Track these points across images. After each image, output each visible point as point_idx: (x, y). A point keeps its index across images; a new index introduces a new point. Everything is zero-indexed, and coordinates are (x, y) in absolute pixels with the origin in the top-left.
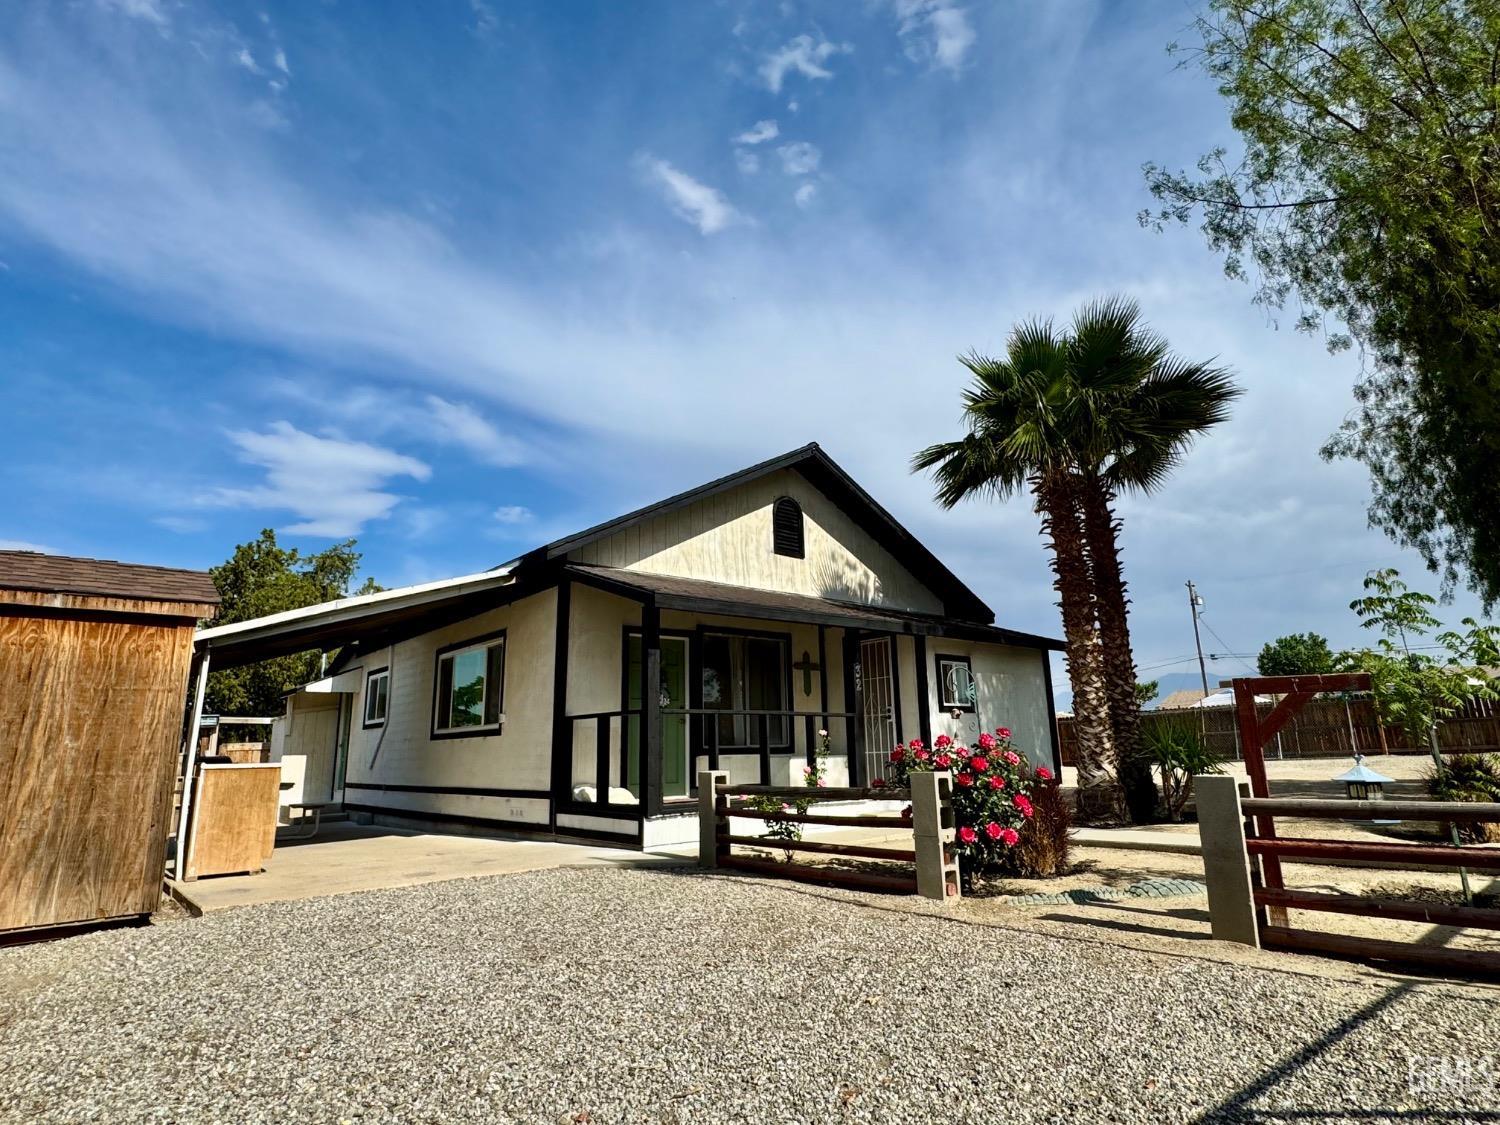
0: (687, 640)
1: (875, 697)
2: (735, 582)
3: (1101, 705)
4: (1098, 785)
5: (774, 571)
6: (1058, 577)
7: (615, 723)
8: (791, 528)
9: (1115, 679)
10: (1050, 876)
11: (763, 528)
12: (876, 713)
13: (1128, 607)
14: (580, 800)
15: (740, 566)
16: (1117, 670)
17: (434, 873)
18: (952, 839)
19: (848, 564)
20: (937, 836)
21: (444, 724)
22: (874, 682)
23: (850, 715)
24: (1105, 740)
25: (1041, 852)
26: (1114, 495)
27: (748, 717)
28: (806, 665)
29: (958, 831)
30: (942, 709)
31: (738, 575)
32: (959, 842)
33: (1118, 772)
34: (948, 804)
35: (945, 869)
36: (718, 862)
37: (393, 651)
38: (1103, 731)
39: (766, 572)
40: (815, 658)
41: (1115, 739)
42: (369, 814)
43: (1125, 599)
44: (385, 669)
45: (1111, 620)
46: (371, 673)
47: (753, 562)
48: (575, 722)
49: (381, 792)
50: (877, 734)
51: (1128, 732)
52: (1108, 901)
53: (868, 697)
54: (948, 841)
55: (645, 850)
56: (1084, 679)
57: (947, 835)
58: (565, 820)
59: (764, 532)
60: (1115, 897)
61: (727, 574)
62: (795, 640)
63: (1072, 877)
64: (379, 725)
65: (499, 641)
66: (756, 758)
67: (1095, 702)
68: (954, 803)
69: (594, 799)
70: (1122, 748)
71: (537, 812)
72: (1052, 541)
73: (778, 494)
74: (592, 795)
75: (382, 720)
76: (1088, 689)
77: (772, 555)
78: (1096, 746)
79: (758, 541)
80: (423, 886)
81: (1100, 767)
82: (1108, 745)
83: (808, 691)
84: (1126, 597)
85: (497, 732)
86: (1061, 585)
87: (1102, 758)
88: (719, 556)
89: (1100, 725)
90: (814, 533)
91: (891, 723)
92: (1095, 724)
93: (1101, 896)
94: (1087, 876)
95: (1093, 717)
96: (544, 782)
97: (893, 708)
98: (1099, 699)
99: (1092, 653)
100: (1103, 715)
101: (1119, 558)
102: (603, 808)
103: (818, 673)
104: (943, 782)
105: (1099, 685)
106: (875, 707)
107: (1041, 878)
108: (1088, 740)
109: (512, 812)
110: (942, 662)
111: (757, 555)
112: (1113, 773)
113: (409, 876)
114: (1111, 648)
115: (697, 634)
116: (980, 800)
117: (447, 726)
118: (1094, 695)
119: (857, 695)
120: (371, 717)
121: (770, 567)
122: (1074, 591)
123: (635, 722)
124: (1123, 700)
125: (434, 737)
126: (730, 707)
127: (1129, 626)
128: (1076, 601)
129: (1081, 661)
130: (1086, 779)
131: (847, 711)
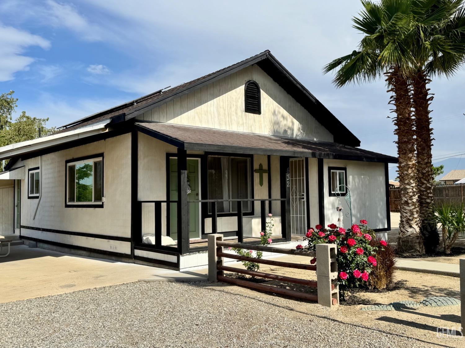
0: (199, 159)
1: (296, 188)
2: (224, 128)
3: (414, 195)
4: (409, 236)
5: (245, 121)
6: (397, 127)
7: (164, 206)
8: (254, 98)
9: (423, 180)
10: (383, 290)
11: (239, 98)
12: (296, 196)
13: (433, 142)
14: (146, 242)
15: (227, 119)
16: (424, 175)
17: (75, 285)
18: (336, 277)
19: (283, 117)
20: (328, 276)
21: (72, 199)
22: (296, 180)
23: (283, 199)
24: (415, 213)
25: (379, 278)
26: (430, 80)
27: (231, 203)
28: (261, 170)
29: (339, 274)
30: (330, 195)
31: (226, 125)
32: (339, 279)
33: (420, 229)
34: (334, 260)
35: (332, 292)
36: (218, 279)
37: (41, 160)
38: (414, 209)
39: (241, 122)
40: (265, 167)
41: (421, 213)
42: (34, 242)
43: (431, 138)
44: (38, 168)
45: (423, 149)
46: (30, 170)
47: (234, 117)
48: (143, 204)
49: (40, 232)
50: (297, 207)
51: (427, 207)
52: (412, 309)
53: (292, 188)
54: (334, 278)
55: (181, 270)
56: (406, 182)
57: (334, 275)
58: (138, 253)
59: (240, 101)
60: (415, 307)
61: (220, 124)
62: (255, 158)
63: (394, 292)
64: (37, 197)
65: (100, 159)
66: (236, 218)
67: (411, 194)
68: (337, 260)
69: (153, 243)
70: (423, 216)
71: (125, 248)
72: (395, 108)
73: (247, 79)
74: (153, 240)
75: (37, 195)
76: (408, 187)
77: (244, 113)
78: (410, 216)
79: (236, 106)
80: (70, 294)
81: (411, 227)
82: (416, 216)
83: (261, 184)
84: (432, 136)
85: (101, 206)
86: (398, 132)
87: (412, 222)
88: (216, 115)
89: (413, 205)
90: (266, 100)
91: (304, 202)
92: (410, 205)
93: (408, 306)
94: (402, 291)
95: (410, 201)
96: (128, 234)
97: (305, 194)
98: (413, 192)
99: (412, 168)
100: (415, 200)
101: (430, 116)
102: (158, 247)
103: (267, 174)
104: (332, 250)
105: (414, 185)
106: (296, 193)
107: (379, 291)
108: (406, 213)
109: (111, 247)
110: (332, 171)
111: (236, 113)
112: (418, 230)
113: (62, 287)
114: (422, 164)
115: (204, 157)
116: (351, 260)
117: (73, 200)
118: (411, 190)
119: (287, 190)
120: (32, 192)
121: (243, 120)
122: (404, 136)
123: (174, 206)
124: (426, 191)
125: (67, 206)
126: (222, 199)
127: (432, 152)
128: (405, 141)
129: (406, 172)
130: (404, 232)
131: (281, 197)
